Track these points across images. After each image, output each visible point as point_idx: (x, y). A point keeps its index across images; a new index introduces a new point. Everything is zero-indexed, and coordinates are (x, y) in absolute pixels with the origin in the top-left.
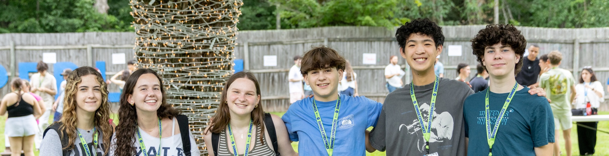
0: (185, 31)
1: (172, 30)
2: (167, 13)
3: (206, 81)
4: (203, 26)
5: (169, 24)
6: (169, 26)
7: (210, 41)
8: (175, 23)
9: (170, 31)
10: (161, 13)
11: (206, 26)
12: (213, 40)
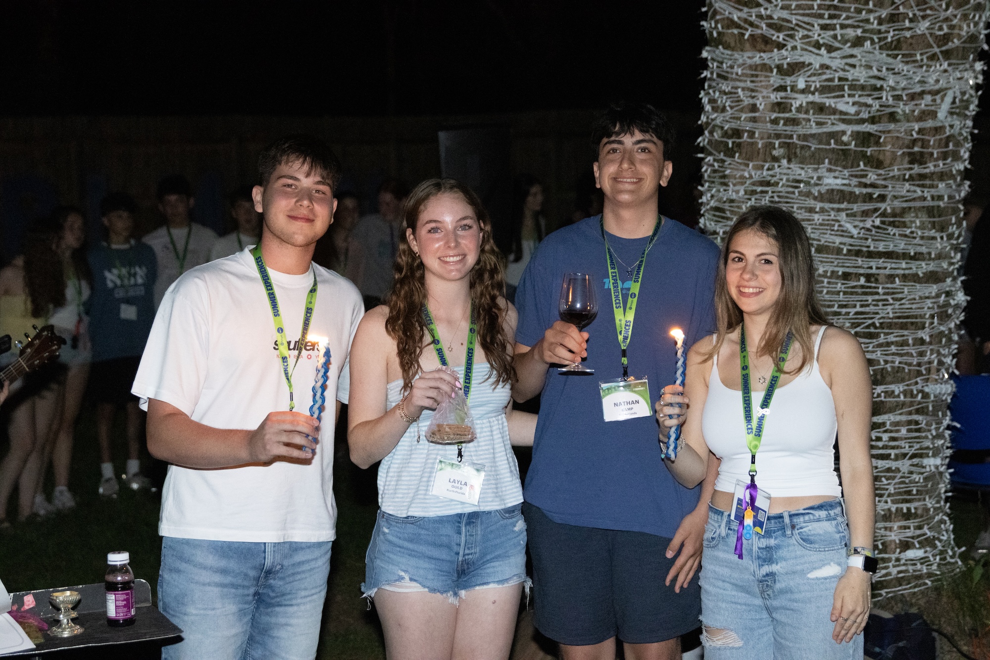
0: (884, 69)
1: (854, 66)
2: (847, 18)
3: (924, 207)
4: (925, 57)
5: (847, 49)
6: (845, 54)
7: (938, 97)
8: (863, 45)
9: (847, 68)
10: (831, 17)
11: (933, 57)
12: (945, 95)
